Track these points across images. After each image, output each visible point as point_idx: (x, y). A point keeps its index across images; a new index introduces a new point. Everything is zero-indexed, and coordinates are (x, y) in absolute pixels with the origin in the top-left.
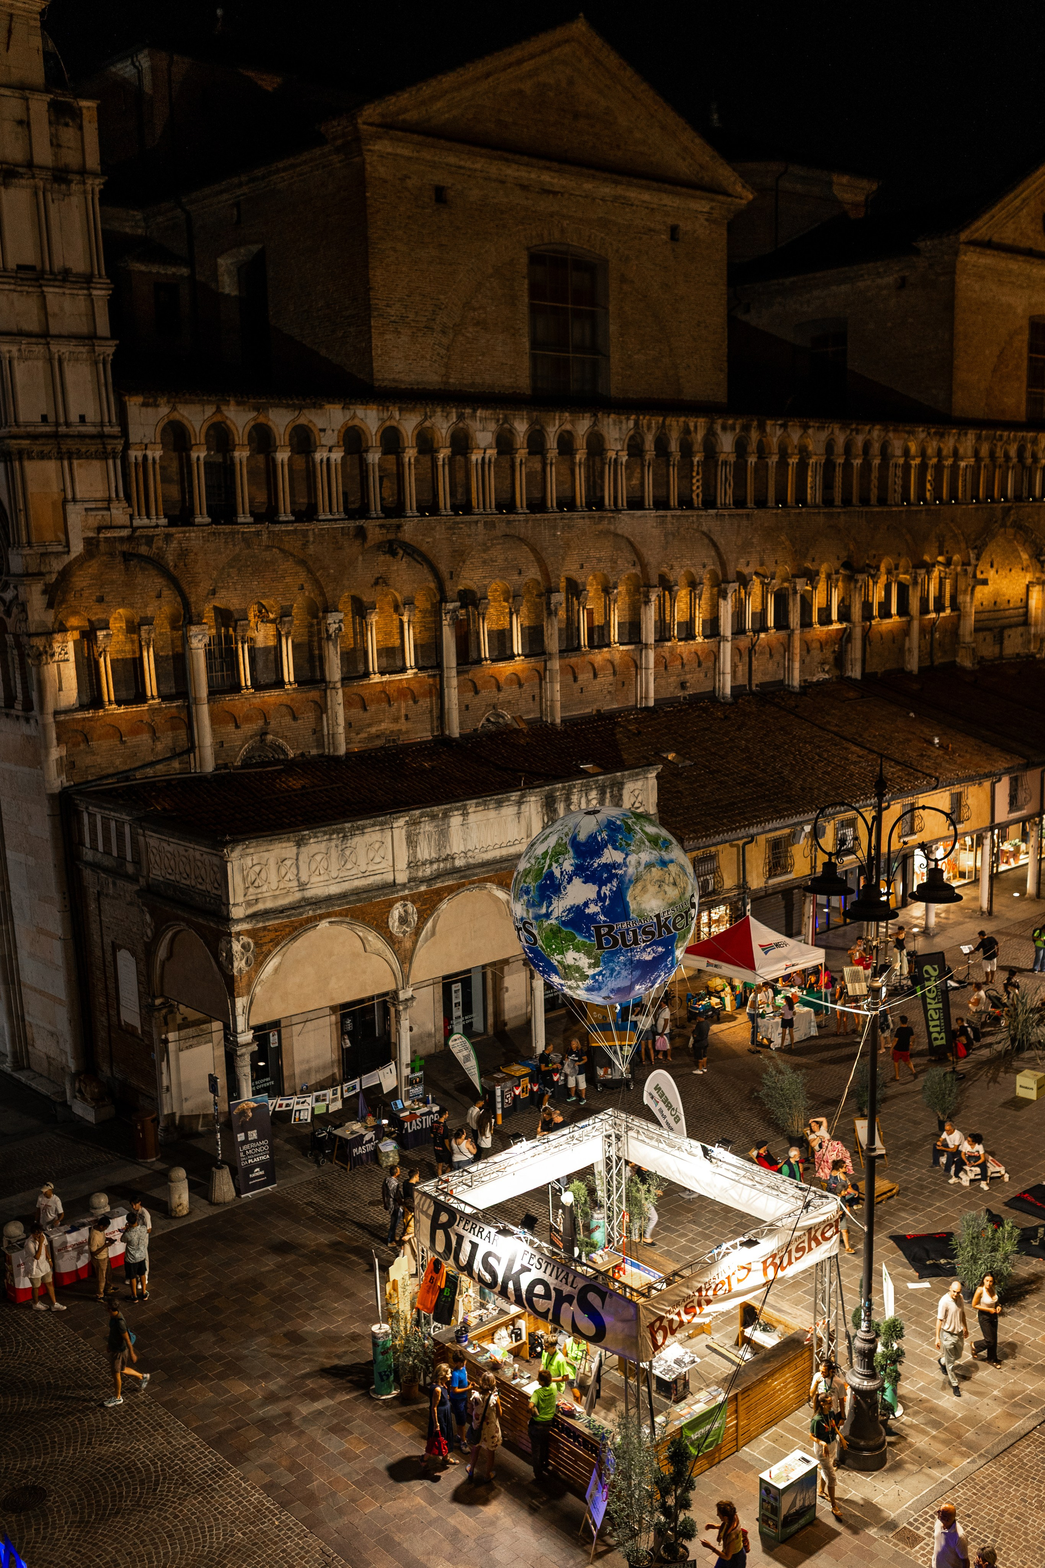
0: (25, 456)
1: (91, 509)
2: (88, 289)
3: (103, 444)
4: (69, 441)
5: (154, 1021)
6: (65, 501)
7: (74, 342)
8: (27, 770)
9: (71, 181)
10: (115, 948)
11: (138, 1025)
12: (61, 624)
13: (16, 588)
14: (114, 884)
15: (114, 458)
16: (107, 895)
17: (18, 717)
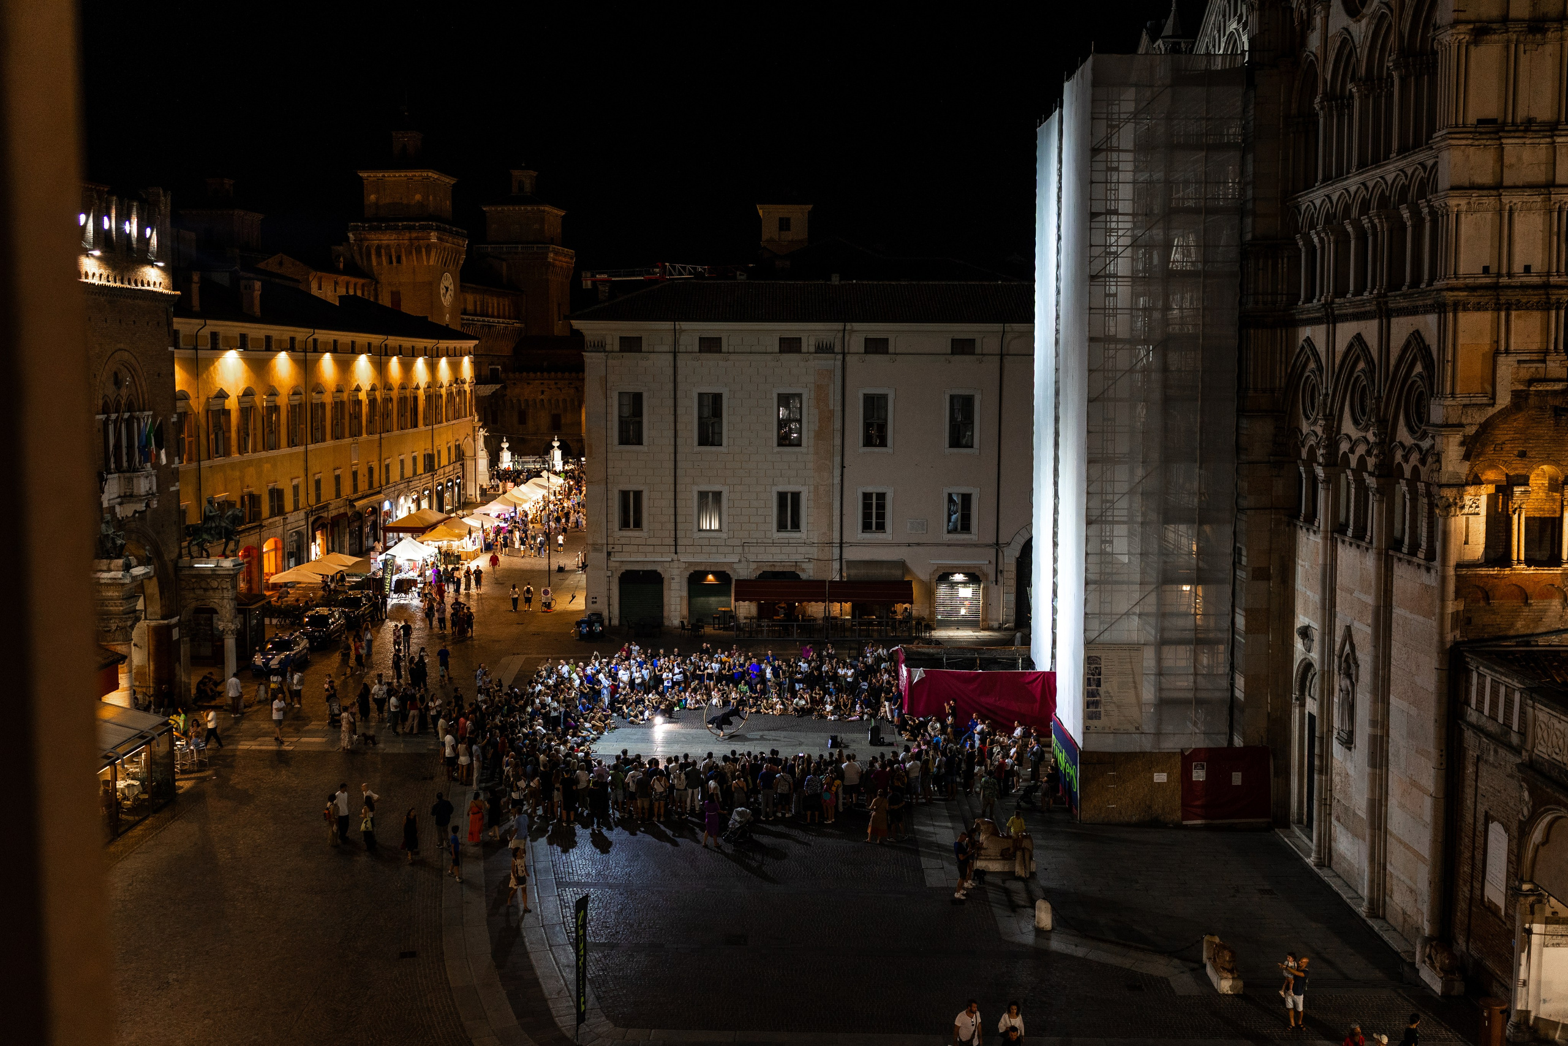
0: (1461, 308)
1: (1525, 362)
2: (1552, 137)
3: (1548, 294)
4: (1509, 292)
5: (1518, 906)
6: (1496, 353)
7: (1529, 192)
8: (1421, 619)
9: (1548, 30)
10: (1488, 819)
11: (1502, 905)
12: (1476, 476)
13: (1433, 437)
14: (1496, 752)
15: (1558, 309)
16: (1486, 761)
17: (1419, 566)
